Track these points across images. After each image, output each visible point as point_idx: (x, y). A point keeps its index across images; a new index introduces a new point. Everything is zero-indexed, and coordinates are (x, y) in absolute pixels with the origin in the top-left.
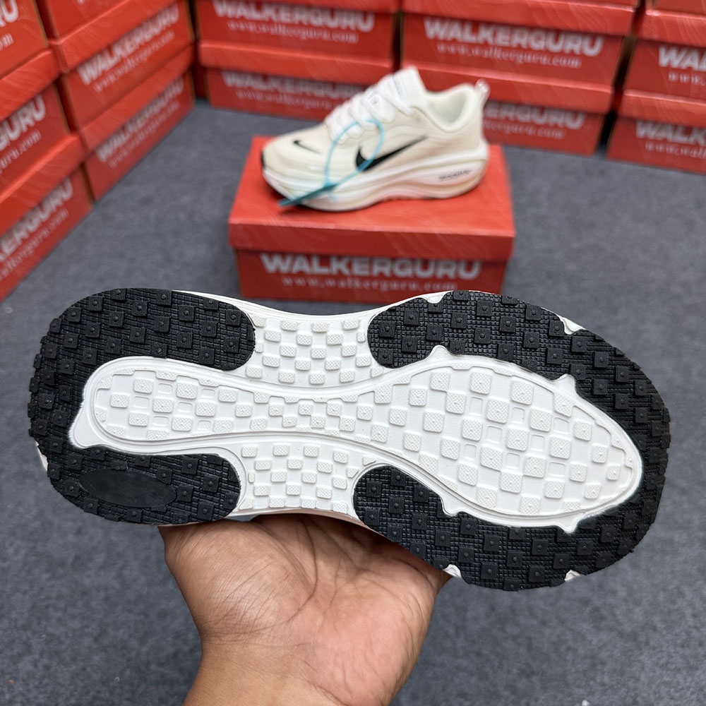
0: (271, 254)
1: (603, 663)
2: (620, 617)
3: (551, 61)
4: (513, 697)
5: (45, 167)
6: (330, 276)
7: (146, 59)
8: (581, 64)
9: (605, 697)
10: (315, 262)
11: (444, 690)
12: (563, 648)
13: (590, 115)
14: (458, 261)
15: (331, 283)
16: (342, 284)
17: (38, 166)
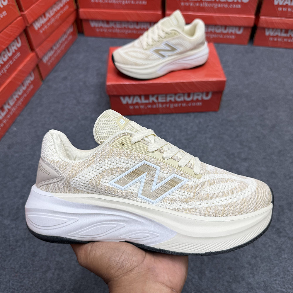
0: (124, 96)
1: (284, 250)
2: (288, 231)
3: (229, 6)
4: (250, 267)
5: (23, 67)
6: (149, 104)
7: (58, 18)
8: (241, 6)
9: (287, 264)
10: (143, 98)
11: (222, 267)
12: (267, 246)
13: (245, 28)
14: (202, 93)
15: (149, 106)
16: (154, 106)
17: (20, 67)
